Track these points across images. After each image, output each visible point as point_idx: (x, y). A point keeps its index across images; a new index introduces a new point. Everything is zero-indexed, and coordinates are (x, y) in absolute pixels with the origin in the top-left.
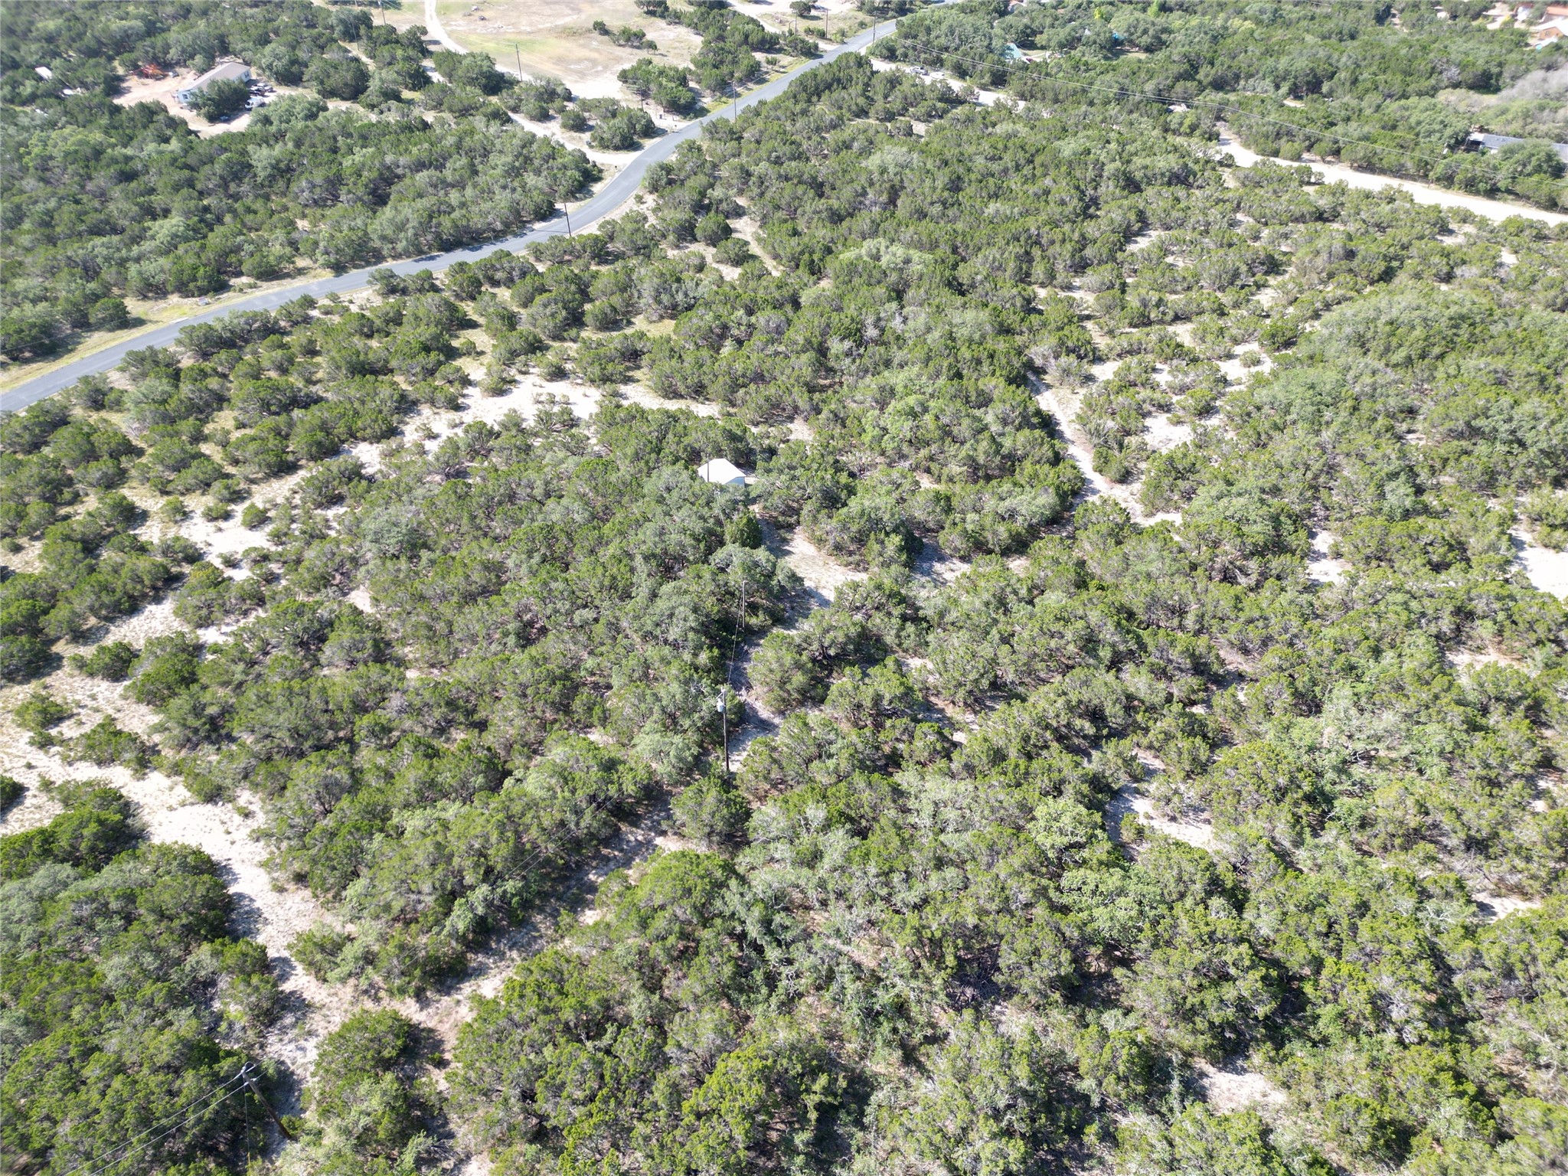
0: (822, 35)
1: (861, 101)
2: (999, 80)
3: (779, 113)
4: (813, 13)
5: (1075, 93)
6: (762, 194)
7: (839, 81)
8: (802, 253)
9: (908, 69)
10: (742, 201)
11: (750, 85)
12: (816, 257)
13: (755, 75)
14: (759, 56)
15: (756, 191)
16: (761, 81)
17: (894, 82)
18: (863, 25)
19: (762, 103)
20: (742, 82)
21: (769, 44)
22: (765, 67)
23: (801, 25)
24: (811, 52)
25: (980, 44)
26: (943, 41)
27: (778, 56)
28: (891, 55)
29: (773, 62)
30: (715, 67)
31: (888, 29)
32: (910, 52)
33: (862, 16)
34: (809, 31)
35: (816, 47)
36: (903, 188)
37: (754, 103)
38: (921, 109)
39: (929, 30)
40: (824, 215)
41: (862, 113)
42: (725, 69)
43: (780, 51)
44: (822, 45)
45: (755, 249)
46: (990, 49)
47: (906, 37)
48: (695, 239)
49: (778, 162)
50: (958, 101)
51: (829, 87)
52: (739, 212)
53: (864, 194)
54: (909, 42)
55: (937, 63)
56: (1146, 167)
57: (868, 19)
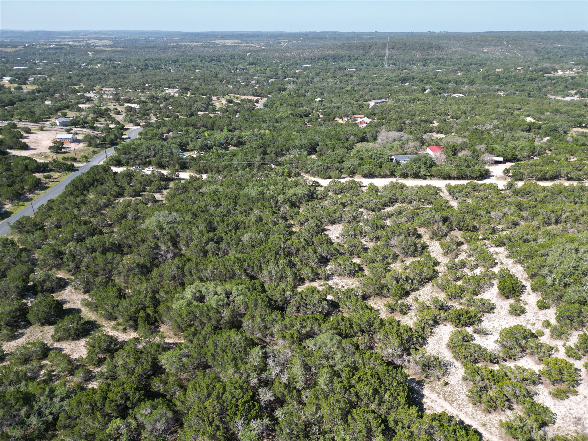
0: (74, 159)
1: (116, 189)
2: (184, 166)
3: (66, 205)
4: (63, 150)
5: (227, 167)
6: (77, 267)
7: (97, 180)
8: (137, 311)
9: (133, 169)
10: (60, 275)
11: (37, 192)
12: (150, 311)
13: (38, 186)
14: (38, 175)
15: (72, 265)
16: (45, 188)
17: (130, 176)
18: (94, 152)
19: (51, 201)
20: (31, 191)
21: (43, 168)
22: (44, 181)
23: (60, 157)
24: (72, 169)
25: (166, 152)
26: (145, 153)
27: (51, 173)
28: (119, 164)
29: (49, 177)
30: (9, 186)
31: (111, 152)
32: (130, 161)
33: (92, 149)
34: (64, 159)
35: (73, 166)
36: (178, 236)
37: (45, 202)
38: (154, 187)
39: (135, 150)
40: (136, 271)
41: (120, 195)
42: (17, 186)
43: (50, 170)
44: (76, 164)
45: (88, 314)
46: (172, 154)
47: (125, 154)
48: (29, 324)
49: (80, 240)
50: (171, 179)
51: (92, 184)
52: (62, 284)
53: (157, 247)
54: (127, 156)
55: (148, 164)
56: (295, 195)
57: (96, 149)
